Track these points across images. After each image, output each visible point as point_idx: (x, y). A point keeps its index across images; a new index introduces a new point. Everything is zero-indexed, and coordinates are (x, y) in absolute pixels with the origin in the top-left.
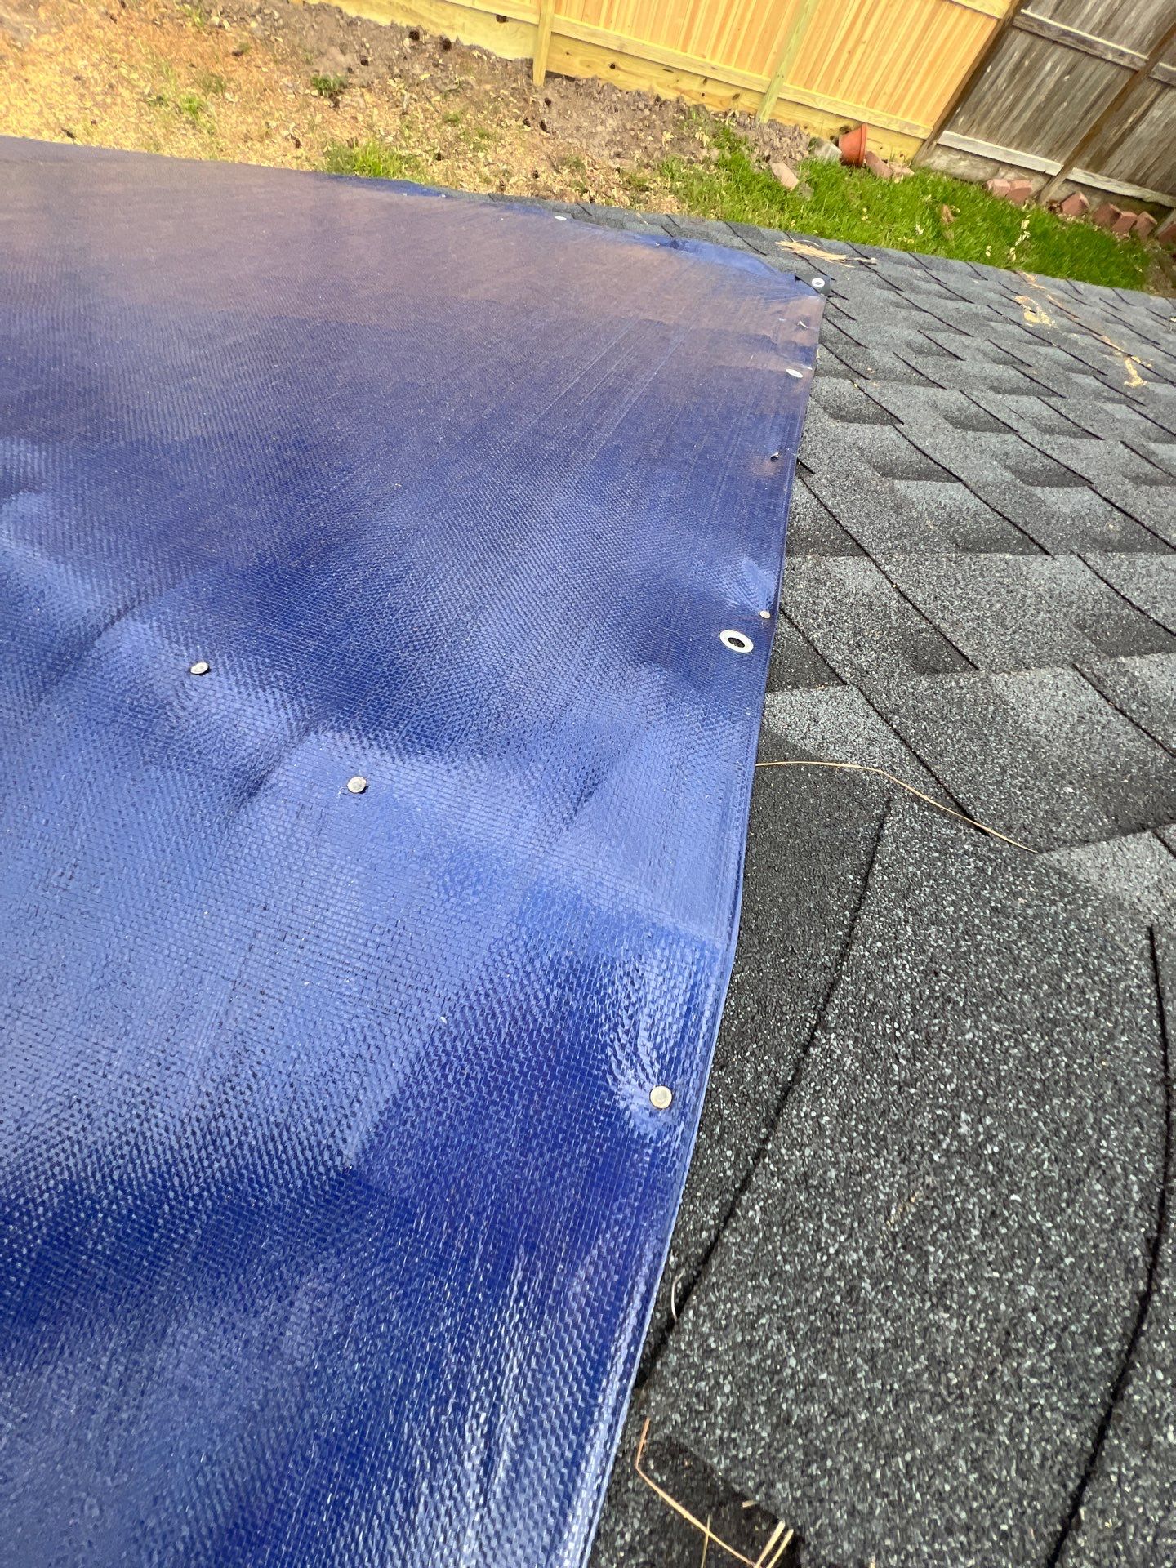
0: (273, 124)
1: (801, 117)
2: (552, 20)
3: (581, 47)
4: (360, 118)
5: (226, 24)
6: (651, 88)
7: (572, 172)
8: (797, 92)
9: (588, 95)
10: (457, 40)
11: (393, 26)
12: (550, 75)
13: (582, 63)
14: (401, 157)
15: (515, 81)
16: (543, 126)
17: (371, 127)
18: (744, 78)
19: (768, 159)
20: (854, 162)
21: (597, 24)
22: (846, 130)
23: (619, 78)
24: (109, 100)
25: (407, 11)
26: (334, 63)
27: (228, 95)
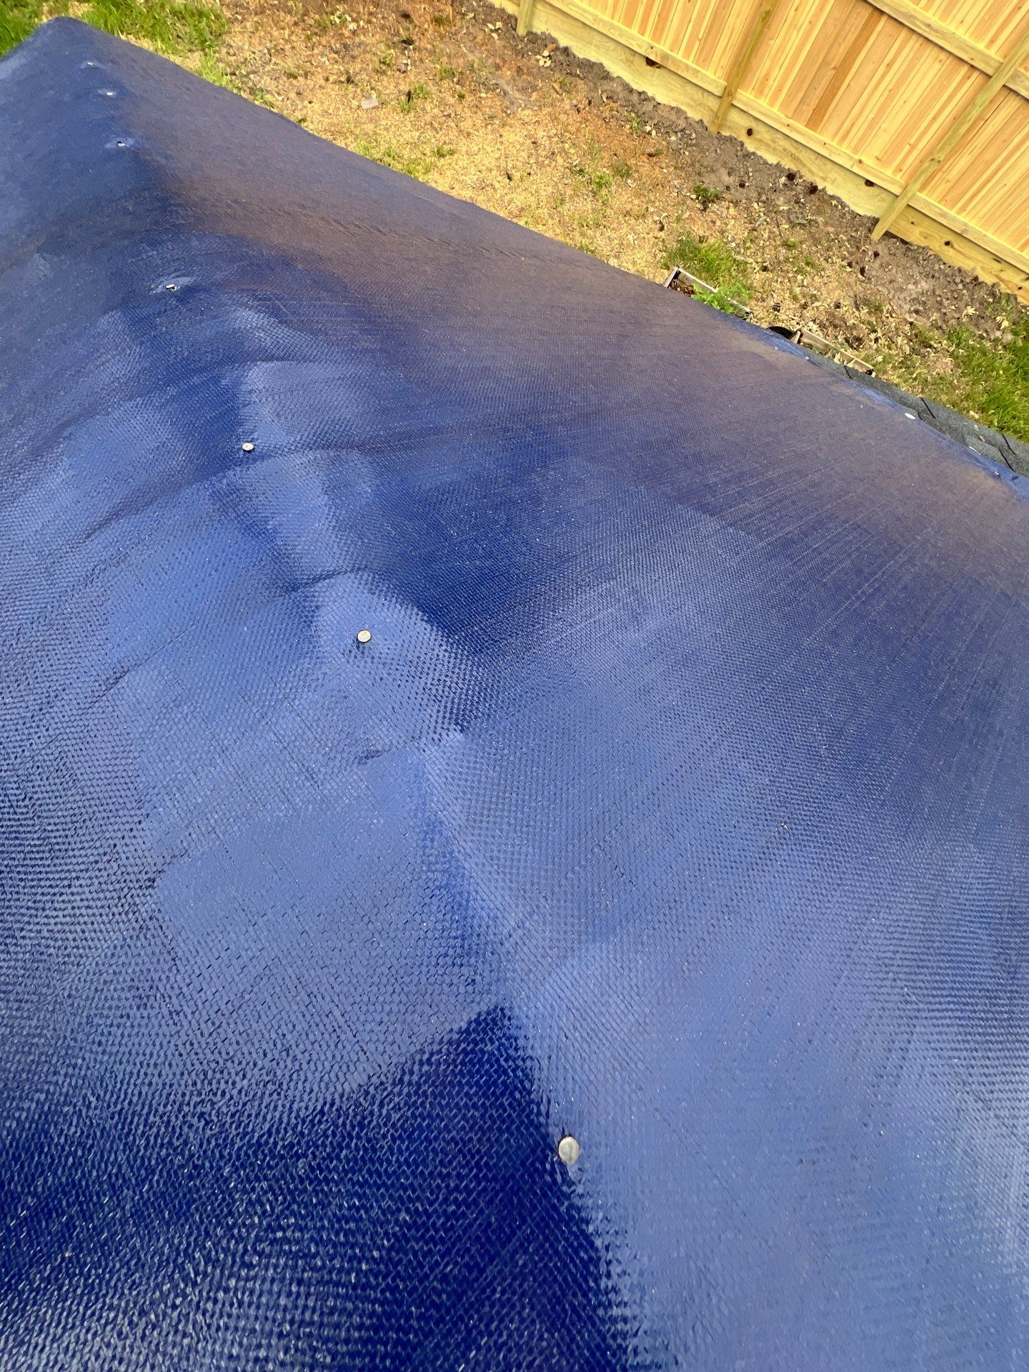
0: (651, 209)
2: (914, 195)
3: (927, 222)
4: (718, 223)
5: (654, 133)
6: (974, 269)
7: (870, 313)
9: (913, 258)
10: (824, 189)
11: (778, 165)
12: (888, 235)
13: (921, 233)
14: (735, 260)
15: (856, 231)
16: (862, 271)
17: (722, 232)
21: (951, 208)
23: (950, 255)
24: (546, 162)
25: (794, 158)
26: (719, 180)
27: (629, 181)
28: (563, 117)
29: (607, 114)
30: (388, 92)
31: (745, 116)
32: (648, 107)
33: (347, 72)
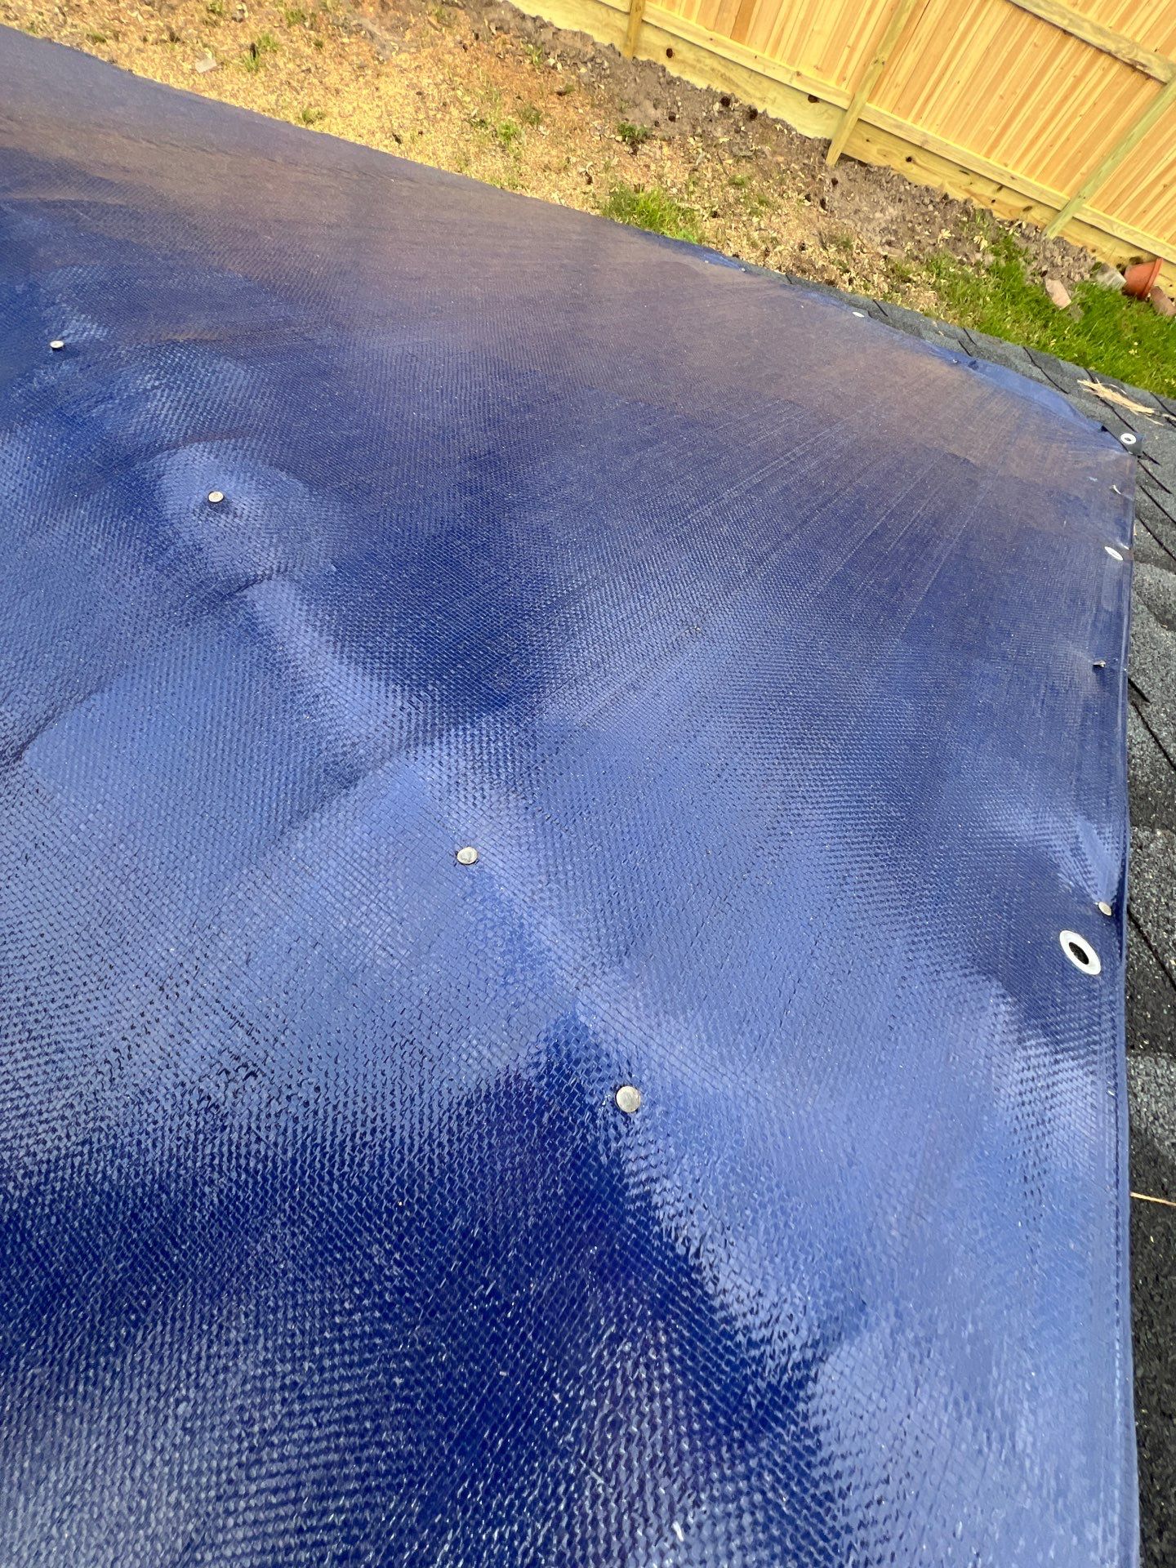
0: (573, 160)
1: (1092, 239)
2: (863, 106)
3: (884, 136)
4: (653, 167)
5: (559, 66)
6: (942, 186)
7: (839, 251)
8: (1095, 215)
9: (875, 182)
10: (765, 112)
11: (709, 90)
12: (844, 158)
13: (879, 152)
14: (679, 209)
15: (809, 157)
16: (823, 204)
17: (660, 177)
18: (1042, 192)
19: (1044, 274)
20: (1137, 294)
21: (906, 116)
22: (1137, 261)
23: (913, 173)
24: (439, 116)
25: (726, 79)
26: (644, 115)
27: (541, 128)
28: (448, 58)
29: (500, 48)
30: (225, 48)
31: (661, 34)
32: (547, 35)
33: (169, 28)
